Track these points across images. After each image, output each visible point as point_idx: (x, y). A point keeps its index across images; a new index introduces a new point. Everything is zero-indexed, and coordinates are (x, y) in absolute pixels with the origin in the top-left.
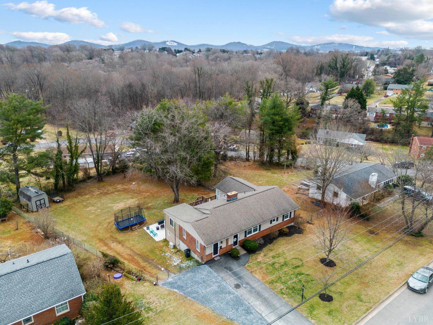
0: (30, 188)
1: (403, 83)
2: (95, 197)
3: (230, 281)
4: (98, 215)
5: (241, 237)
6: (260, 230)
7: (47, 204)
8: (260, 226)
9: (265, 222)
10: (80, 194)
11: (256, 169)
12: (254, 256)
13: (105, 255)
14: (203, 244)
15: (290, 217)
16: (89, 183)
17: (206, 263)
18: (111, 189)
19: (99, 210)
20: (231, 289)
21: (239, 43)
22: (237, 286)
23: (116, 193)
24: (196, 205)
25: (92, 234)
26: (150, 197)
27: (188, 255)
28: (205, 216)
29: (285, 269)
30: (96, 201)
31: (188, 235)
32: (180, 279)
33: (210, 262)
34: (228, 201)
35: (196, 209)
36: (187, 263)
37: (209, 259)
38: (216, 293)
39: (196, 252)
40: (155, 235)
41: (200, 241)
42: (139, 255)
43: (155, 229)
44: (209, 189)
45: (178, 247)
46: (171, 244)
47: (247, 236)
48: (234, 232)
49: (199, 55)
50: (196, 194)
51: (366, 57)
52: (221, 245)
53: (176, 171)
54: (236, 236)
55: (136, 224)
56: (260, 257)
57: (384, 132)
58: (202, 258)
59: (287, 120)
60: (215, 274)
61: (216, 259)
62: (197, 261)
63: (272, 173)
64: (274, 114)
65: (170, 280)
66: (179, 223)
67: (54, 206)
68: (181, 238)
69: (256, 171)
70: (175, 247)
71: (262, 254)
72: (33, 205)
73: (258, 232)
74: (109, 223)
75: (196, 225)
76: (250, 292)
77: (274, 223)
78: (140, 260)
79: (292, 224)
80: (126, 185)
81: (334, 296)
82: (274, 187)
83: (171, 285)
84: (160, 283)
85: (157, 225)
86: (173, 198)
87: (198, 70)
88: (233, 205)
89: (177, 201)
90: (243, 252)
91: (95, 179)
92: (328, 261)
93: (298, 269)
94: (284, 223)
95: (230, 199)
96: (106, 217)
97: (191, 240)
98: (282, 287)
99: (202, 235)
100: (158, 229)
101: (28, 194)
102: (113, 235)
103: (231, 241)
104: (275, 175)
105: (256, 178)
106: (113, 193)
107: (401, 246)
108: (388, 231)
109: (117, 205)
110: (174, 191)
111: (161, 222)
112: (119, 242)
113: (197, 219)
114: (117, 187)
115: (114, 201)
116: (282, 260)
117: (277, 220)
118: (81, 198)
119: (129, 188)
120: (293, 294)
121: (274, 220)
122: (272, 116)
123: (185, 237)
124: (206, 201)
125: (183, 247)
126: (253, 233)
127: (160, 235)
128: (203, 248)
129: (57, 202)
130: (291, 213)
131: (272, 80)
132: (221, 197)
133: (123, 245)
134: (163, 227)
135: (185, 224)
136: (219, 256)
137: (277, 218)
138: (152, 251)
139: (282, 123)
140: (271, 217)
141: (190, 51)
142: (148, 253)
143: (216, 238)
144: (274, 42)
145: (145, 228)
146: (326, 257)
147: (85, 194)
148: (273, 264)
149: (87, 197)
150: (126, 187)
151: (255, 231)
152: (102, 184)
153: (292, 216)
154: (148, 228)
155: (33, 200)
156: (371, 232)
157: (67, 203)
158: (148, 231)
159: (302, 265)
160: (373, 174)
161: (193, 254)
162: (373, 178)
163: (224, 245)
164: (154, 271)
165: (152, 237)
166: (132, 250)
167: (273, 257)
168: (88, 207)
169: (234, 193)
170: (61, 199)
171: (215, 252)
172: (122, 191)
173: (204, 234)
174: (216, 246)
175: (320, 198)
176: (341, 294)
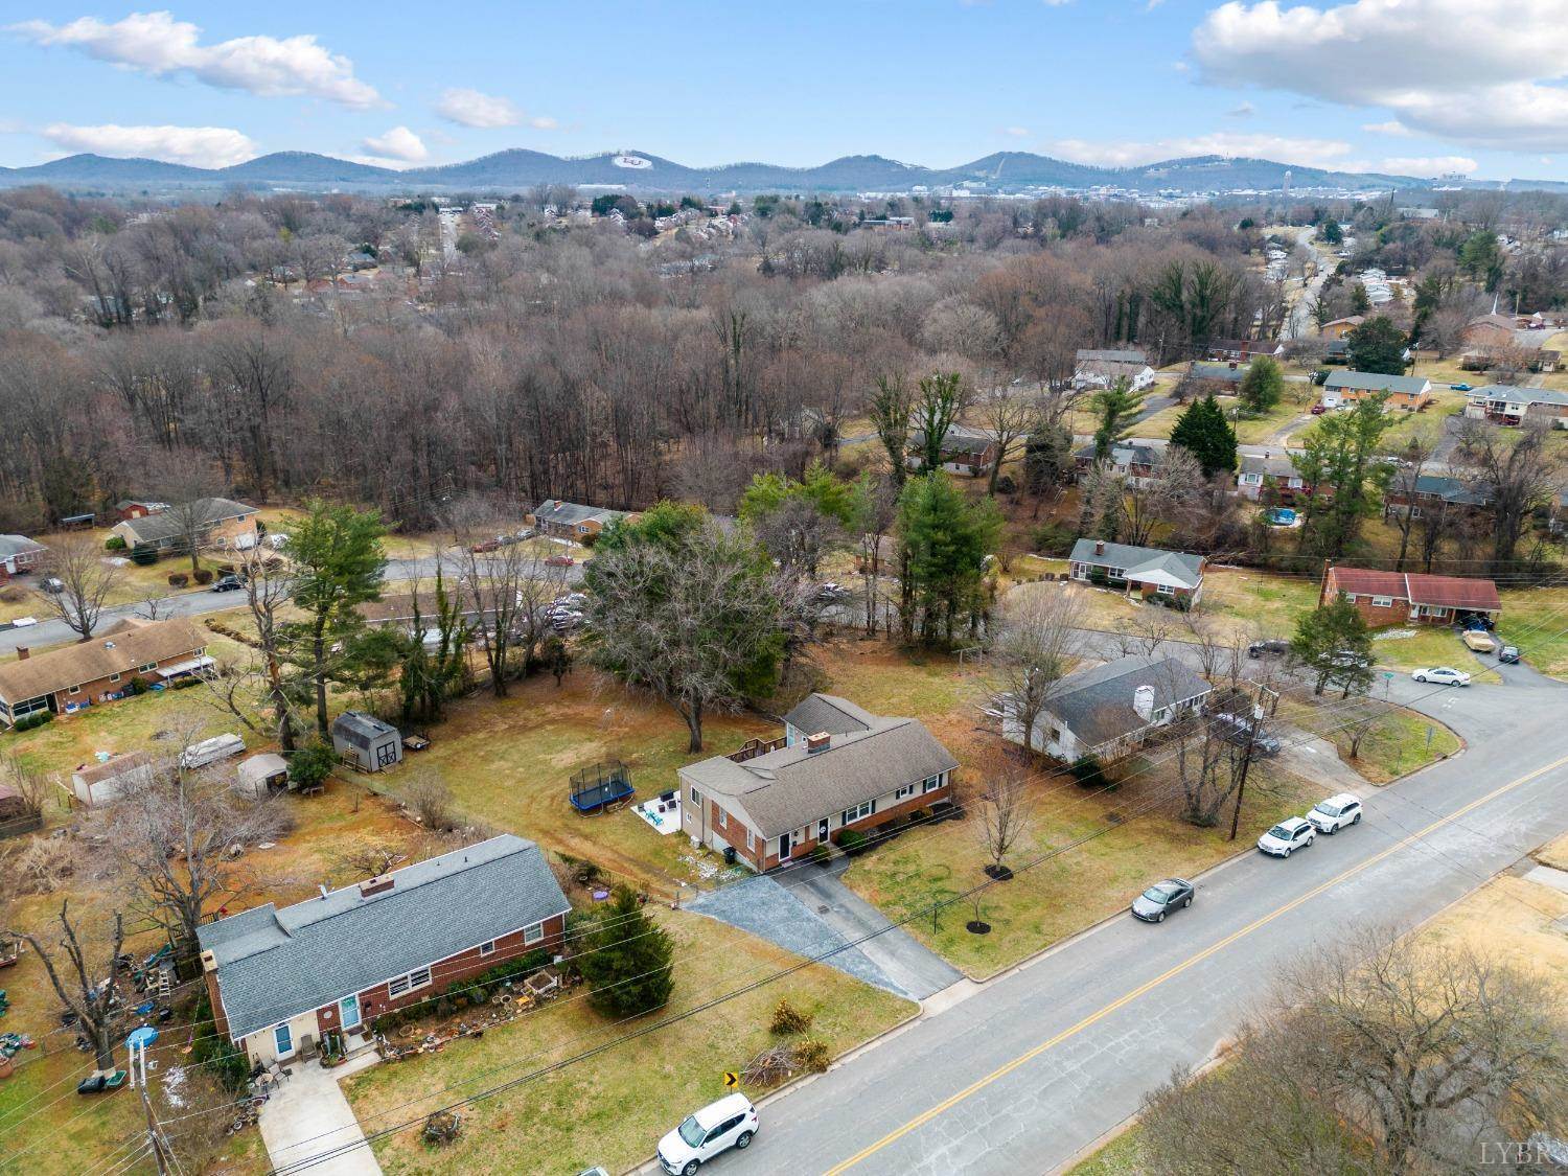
0: (358, 718)
1: (1376, 367)
2: (502, 738)
3: (809, 903)
4: (520, 781)
5: (835, 825)
6: (873, 811)
7: (399, 756)
8: (874, 803)
9: (883, 795)
10: (461, 730)
11: (889, 661)
12: (859, 862)
13: (567, 859)
14: (761, 835)
15: (940, 785)
16: (475, 701)
17: (768, 872)
18: (532, 715)
19: (521, 769)
20: (812, 914)
21: (876, 158)
22: (823, 910)
23: (549, 727)
24: (743, 759)
25: (523, 821)
26: (631, 737)
27: (730, 859)
28: (764, 783)
29: (916, 883)
30: (505, 746)
31: (731, 819)
32: (717, 899)
33: (774, 870)
34: (810, 752)
35: (744, 768)
36: (728, 873)
37: (771, 864)
38: (784, 920)
39: (745, 852)
40: (658, 822)
41: (755, 830)
42: (631, 860)
43: (656, 811)
44: (769, 718)
45: (710, 847)
46: (695, 839)
47: (848, 823)
48: (821, 813)
49: (731, 225)
50: (740, 731)
51: (1313, 231)
52: (796, 839)
53: (699, 686)
54: (824, 823)
55: (615, 801)
56: (870, 862)
57: (1277, 538)
58: (758, 864)
59: (966, 540)
60: (784, 891)
61: (785, 865)
62: (749, 871)
63: (930, 674)
64: (935, 527)
65: (701, 900)
66: (712, 796)
67: (413, 759)
68: (716, 826)
69: (891, 668)
70: (702, 845)
71: (875, 857)
72: (370, 757)
73: (870, 814)
74: (553, 798)
75: (747, 799)
76: (846, 919)
77: (905, 798)
78: (636, 870)
79: (946, 800)
80: (568, 707)
81: (993, 925)
82: (909, 720)
83: (704, 908)
84: (682, 906)
85: (658, 802)
86: (687, 739)
87: (734, 321)
88: (821, 760)
89: (696, 749)
90: (837, 853)
91: (487, 689)
92: (998, 869)
93: (939, 883)
94: (925, 798)
95: (816, 748)
96: (543, 785)
97: (736, 830)
98: (905, 911)
99: (759, 819)
100: (662, 810)
101: (360, 731)
102: (569, 823)
103: (815, 833)
104: (937, 680)
105: (887, 688)
106: (540, 726)
107: (1162, 845)
108: (1149, 814)
109: (559, 756)
110: (690, 726)
111: (667, 796)
112: (586, 837)
113: (748, 789)
114: (547, 710)
115: (549, 748)
116: (912, 868)
117: (911, 792)
118: (469, 739)
119: (576, 714)
120: (921, 923)
121: (904, 792)
122: (926, 530)
123: (724, 825)
124: (765, 750)
125: (720, 844)
126: (859, 818)
127: (670, 823)
128: (761, 844)
129: (417, 750)
130: (941, 776)
131: (955, 379)
132: (797, 742)
133: (595, 843)
134: (673, 805)
135: (725, 798)
136: (792, 860)
137: (911, 787)
138: (656, 853)
139: (952, 548)
140: (896, 786)
141: (701, 209)
142: (649, 857)
143: (787, 825)
144: (1001, 155)
145: (635, 808)
146: (995, 862)
147: (475, 730)
148: (894, 875)
149: (481, 736)
150: (569, 711)
151: (862, 813)
152: (508, 703)
153: (945, 783)
154: (641, 808)
155: (373, 746)
156: (1112, 817)
157: (439, 751)
158: (642, 815)
159: (948, 877)
160: (1143, 688)
161: (740, 857)
162: (1144, 699)
163: (800, 840)
164: (667, 888)
165: (651, 827)
166: (616, 852)
167: (896, 863)
168: (493, 761)
169: (822, 736)
170: (423, 741)
171: (784, 852)
172: (562, 722)
173: (762, 818)
174: (785, 840)
175: (1020, 740)
176: (1007, 922)
